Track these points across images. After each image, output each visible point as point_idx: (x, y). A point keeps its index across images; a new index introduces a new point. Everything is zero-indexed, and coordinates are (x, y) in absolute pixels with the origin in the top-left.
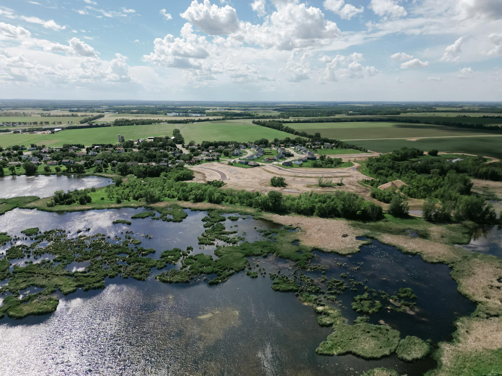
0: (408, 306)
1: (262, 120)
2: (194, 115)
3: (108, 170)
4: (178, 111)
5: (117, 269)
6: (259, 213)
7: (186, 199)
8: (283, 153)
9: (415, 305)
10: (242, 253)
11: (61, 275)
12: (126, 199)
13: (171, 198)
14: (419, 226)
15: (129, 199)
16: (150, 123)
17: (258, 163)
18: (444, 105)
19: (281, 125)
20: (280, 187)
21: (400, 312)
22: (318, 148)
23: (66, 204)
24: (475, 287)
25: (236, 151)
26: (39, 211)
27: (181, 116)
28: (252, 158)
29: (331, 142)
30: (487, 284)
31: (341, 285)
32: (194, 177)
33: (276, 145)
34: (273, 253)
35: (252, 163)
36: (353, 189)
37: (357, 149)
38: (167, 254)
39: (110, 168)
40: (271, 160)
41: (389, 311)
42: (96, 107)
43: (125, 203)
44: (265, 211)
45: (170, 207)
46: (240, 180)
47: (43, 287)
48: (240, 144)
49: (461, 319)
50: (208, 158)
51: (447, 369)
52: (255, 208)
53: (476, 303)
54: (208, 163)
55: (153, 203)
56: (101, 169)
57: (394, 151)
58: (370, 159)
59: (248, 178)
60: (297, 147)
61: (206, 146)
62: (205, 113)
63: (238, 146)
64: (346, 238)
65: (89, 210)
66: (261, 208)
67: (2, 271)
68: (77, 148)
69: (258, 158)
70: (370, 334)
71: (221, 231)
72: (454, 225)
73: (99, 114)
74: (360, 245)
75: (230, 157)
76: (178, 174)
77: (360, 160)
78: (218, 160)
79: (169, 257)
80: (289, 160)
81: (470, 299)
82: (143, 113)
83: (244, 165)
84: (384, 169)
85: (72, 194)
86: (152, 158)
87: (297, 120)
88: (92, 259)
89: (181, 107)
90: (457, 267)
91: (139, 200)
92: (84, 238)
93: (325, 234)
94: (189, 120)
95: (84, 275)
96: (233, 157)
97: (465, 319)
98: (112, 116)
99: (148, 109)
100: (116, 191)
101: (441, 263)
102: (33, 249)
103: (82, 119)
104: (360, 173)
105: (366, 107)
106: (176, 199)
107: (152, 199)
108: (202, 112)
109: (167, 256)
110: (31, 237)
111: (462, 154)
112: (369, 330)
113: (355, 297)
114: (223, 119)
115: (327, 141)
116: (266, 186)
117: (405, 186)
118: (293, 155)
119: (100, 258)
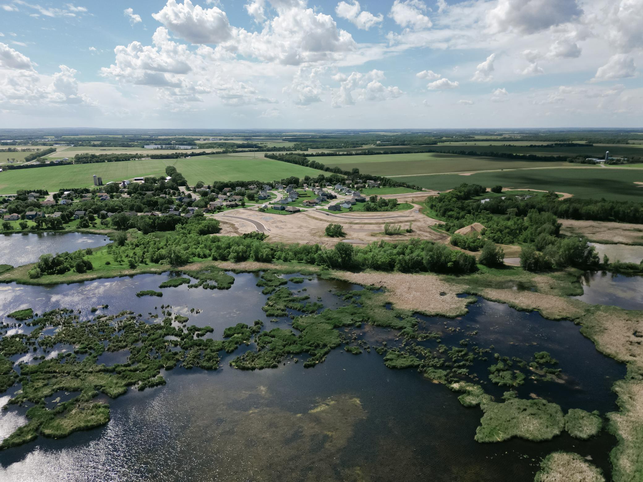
0: (553, 373)
1: (277, 153)
2: (182, 147)
3: (96, 224)
4: (158, 142)
5: (173, 358)
6: (326, 272)
7: (224, 258)
8: (322, 195)
9: (560, 371)
10: (328, 323)
11: (97, 372)
12: (142, 262)
13: (202, 258)
14: (521, 277)
15: (146, 262)
16: (127, 158)
17: (298, 208)
18: (481, 133)
19: (306, 159)
20: (338, 237)
21: (547, 381)
22: (362, 187)
23: (58, 274)
24: (615, 344)
25: (261, 194)
26: (19, 285)
27: (164, 149)
28: (287, 202)
29: (375, 179)
30: (624, 340)
31: (466, 354)
32: (221, 229)
33: (309, 185)
34: (367, 321)
35: (289, 208)
36: (427, 236)
37: (408, 187)
38: (232, 333)
39: (98, 221)
40: (312, 203)
41: (535, 382)
42: (37, 138)
43: (141, 268)
44: (333, 269)
45: (207, 270)
46: (284, 230)
47: (77, 390)
48: (263, 184)
49: (617, 383)
50: (229, 203)
51: (631, 445)
52: (318, 265)
53: (623, 364)
54: (231, 210)
55: (181, 266)
56: (88, 223)
57: (455, 189)
58: (431, 199)
59: (292, 228)
60: (336, 187)
61: (220, 188)
62: (195, 145)
63: (262, 187)
64: (445, 296)
65: (93, 279)
66: (327, 266)
67: (4, 374)
68: (38, 195)
69: (293, 201)
70: (528, 412)
71: (288, 297)
72: (557, 274)
73: (47, 148)
74: (465, 304)
75: (257, 201)
76: (200, 226)
77: (417, 200)
78: (243, 205)
79: (235, 335)
80: (333, 203)
81: (616, 359)
82: (109, 145)
83: (281, 212)
84: (453, 211)
85: (62, 259)
86: (153, 205)
87: (320, 152)
88: (132, 347)
89: (159, 137)
90: (584, 322)
91: (160, 263)
92: (105, 318)
93: (418, 294)
94: (179, 153)
95: (128, 368)
96: (260, 201)
97: (620, 382)
98: (67, 150)
99: (115, 140)
100: (124, 252)
101: (565, 319)
102: (36, 338)
103: (27, 154)
104: (425, 216)
105: (393, 136)
106: (210, 258)
107: (179, 261)
108: (191, 143)
109: (233, 335)
110: (27, 322)
111: (527, 190)
112: (525, 407)
113: (489, 368)
114: (224, 152)
115: (370, 178)
116: (320, 236)
117: (486, 230)
118: (335, 197)
119: (140, 345)
